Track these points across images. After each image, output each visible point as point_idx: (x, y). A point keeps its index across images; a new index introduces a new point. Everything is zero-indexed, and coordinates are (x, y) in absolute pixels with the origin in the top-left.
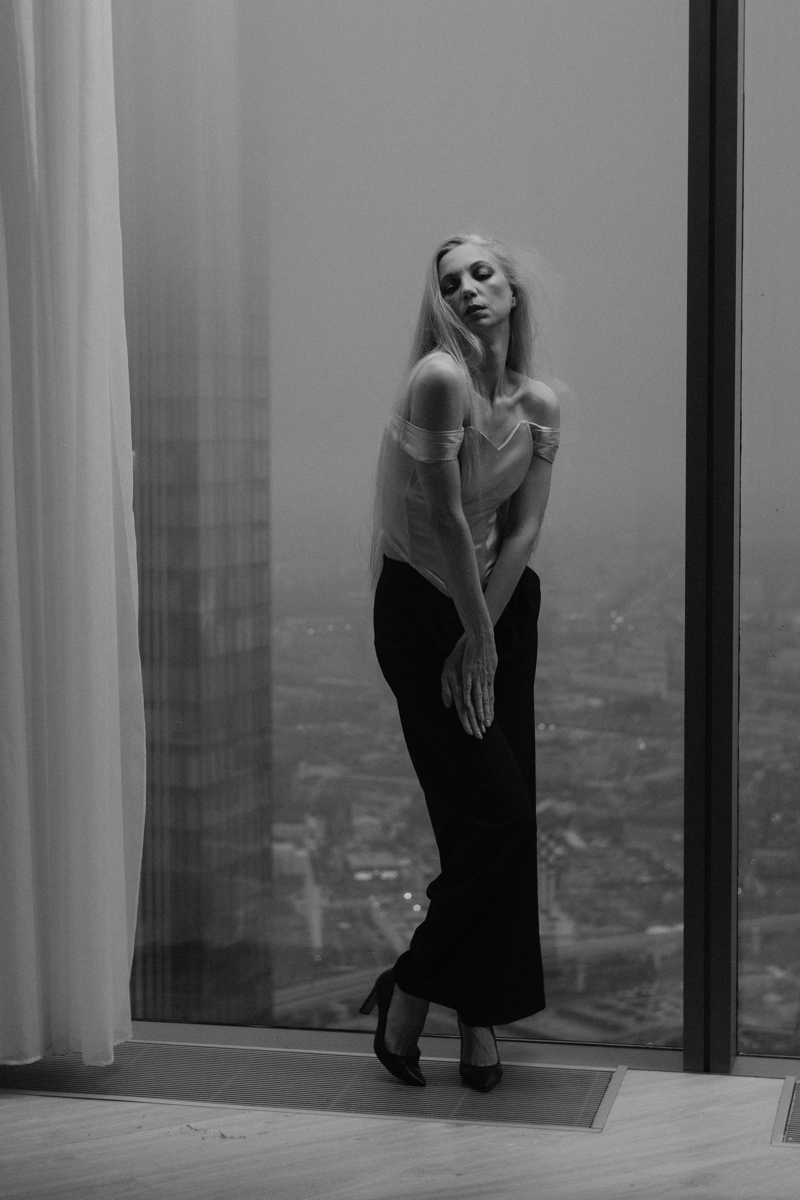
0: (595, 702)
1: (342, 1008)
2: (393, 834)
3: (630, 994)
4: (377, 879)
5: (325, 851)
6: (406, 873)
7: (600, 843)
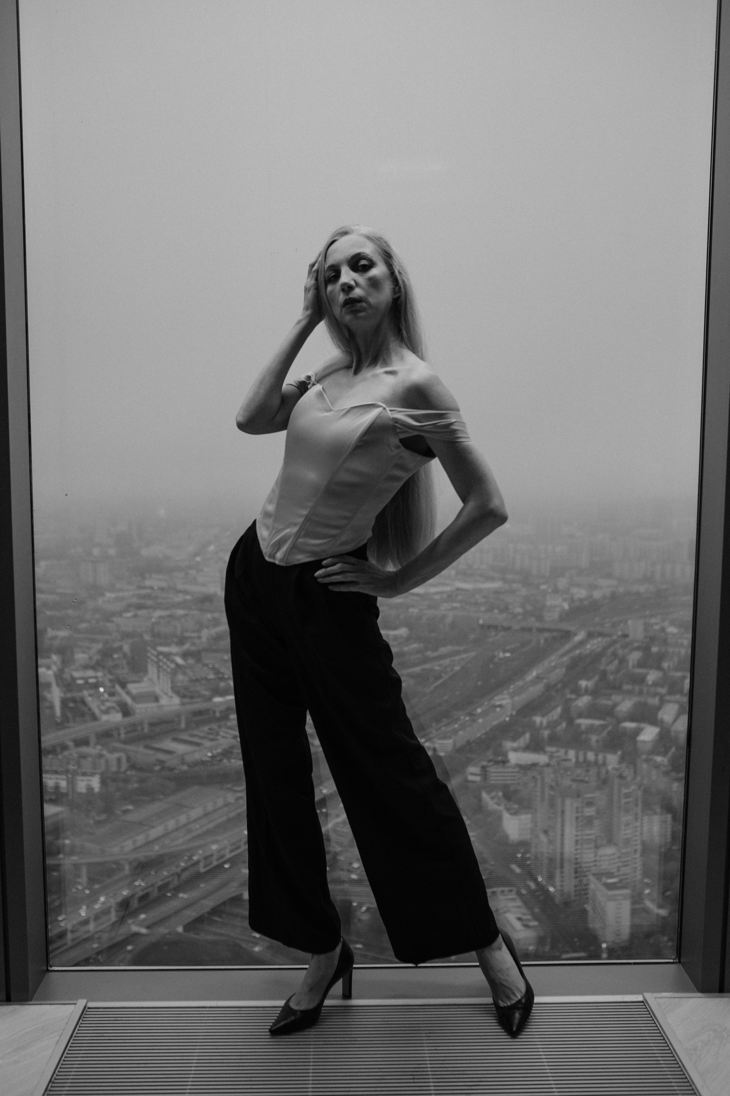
0: (188, 597)
1: (71, 744)
2: (94, 662)
3: (206, 728)
4: (87, 683)
5: (61, 671)
6: (100, 679)
7: (191, 661)
